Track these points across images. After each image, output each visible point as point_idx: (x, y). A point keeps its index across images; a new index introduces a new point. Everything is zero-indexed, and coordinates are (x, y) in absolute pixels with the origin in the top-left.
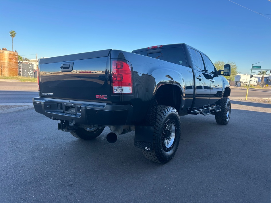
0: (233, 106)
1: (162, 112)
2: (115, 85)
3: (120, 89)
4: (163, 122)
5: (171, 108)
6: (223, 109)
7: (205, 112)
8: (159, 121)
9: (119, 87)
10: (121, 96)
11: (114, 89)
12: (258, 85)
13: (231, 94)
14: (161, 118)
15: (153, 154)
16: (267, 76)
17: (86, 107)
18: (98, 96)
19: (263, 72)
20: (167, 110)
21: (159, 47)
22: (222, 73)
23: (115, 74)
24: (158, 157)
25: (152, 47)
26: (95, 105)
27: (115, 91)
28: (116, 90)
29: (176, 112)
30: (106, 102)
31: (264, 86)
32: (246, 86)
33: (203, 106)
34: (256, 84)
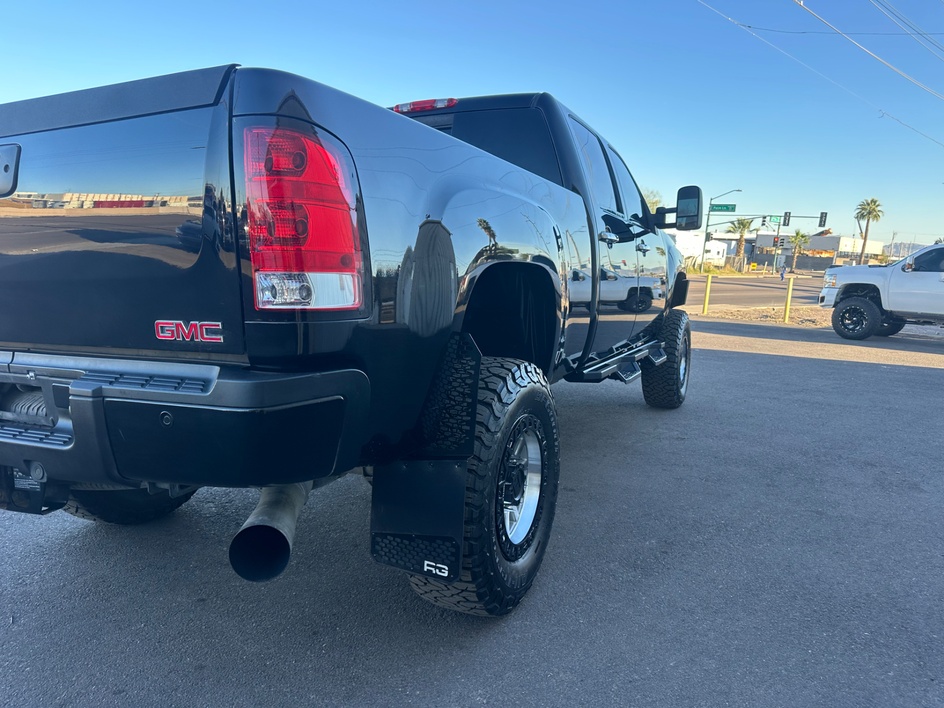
0: (699, 341)
1: (494, 391)
2: (262, 266)
3: (294, 285)
4: (499, 434)
5: (526, 367)
6: (671, 350)
7: (624, 371)
8: (483, 430)
9: (290, 277)
10: (300, 323)
11: (258, 286)
12: (728, 266)
13: (689, 296)
14: (492, 418)
15: (463, 586)
16: (753, 236)
17: (98, 394)
18: (168, 328)
19: (742, 224)
20: (514, 380)
21: (440, 105)
22: (671, 218)
23: (265, 215)
24: (480, 597)
25: (414, 104)
26: (152, 377)
27: (264, 299)
28: (268, 294)
29: (544, 384)
30: (214, 356)
31: (746, 267)
32: (692, 268)
33: (614, 347)
34: (722, 262)
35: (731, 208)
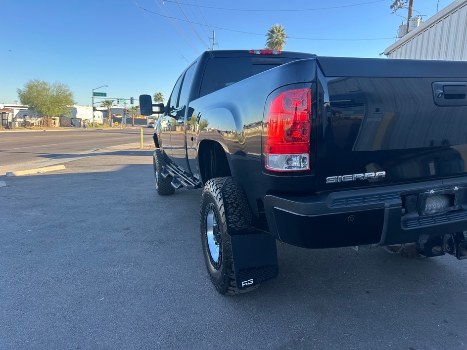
19: (108, 103)
35: (104, 95)
